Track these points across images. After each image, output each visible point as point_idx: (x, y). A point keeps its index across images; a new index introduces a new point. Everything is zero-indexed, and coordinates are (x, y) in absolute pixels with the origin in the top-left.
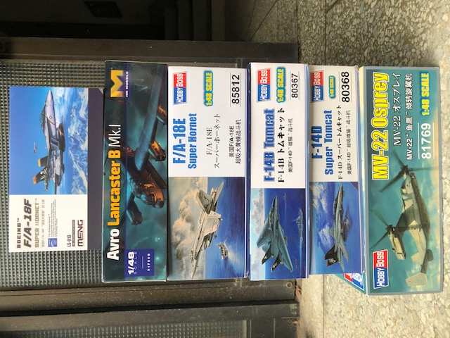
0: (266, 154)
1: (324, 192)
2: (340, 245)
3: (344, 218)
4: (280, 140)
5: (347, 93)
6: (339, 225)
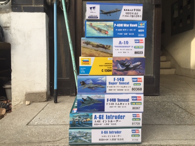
1: (103, 82)
2: (87, 86)
3: (95, 88)
5: (135, 89)
6: (93, 86)
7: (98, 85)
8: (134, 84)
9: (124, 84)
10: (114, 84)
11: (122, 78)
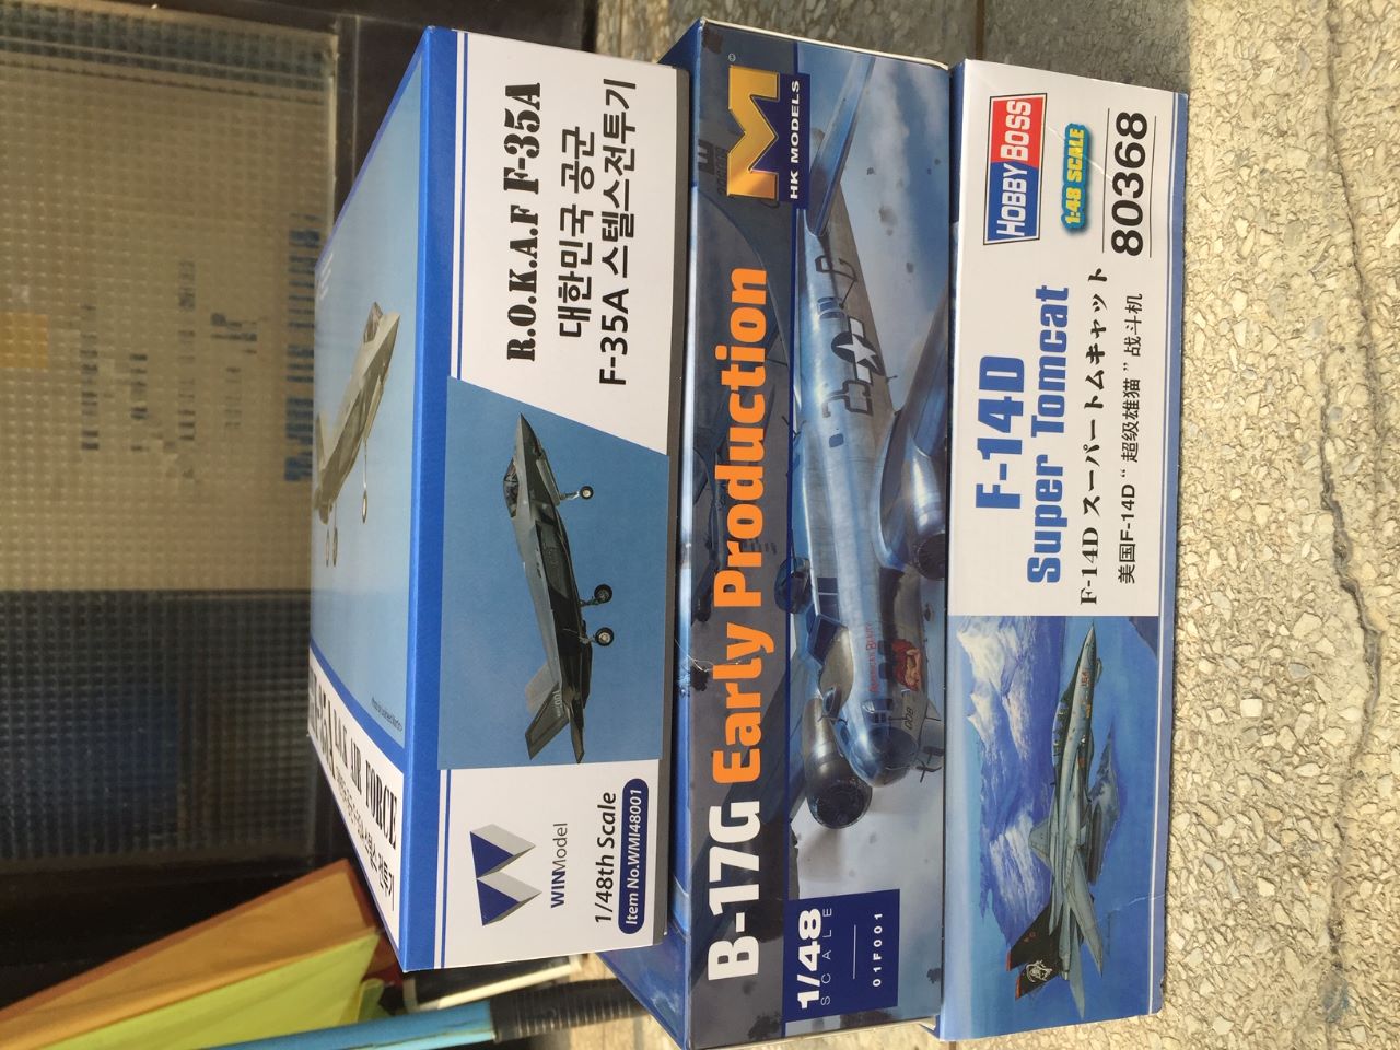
1: (1019, 660)
2: (1074, 899)
3: (1093, 778)
5: (1130, 214)
7: (1063, 733)
9: (1062, 362)
10: (1057, 510)
11: (986, 383)
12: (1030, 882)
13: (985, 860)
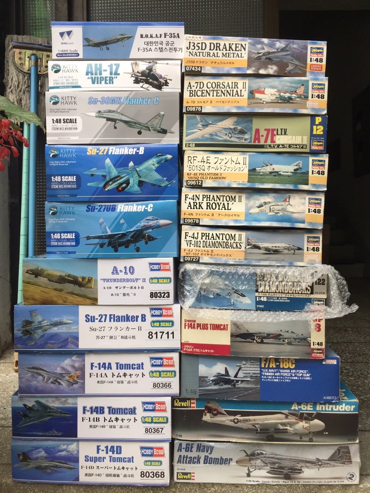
0: (103, 408)
1: (72, 454)
2: (32, 465)
3: (52, 468)
4: (113, 419)
5: (148, 476)
6: (48, 465)
7: (60, 462)
8: (146, 461)
9: (122, 462)
10: (97, 461)
11: (117, 447)
12: (35, 456)
13: (40, 448)
